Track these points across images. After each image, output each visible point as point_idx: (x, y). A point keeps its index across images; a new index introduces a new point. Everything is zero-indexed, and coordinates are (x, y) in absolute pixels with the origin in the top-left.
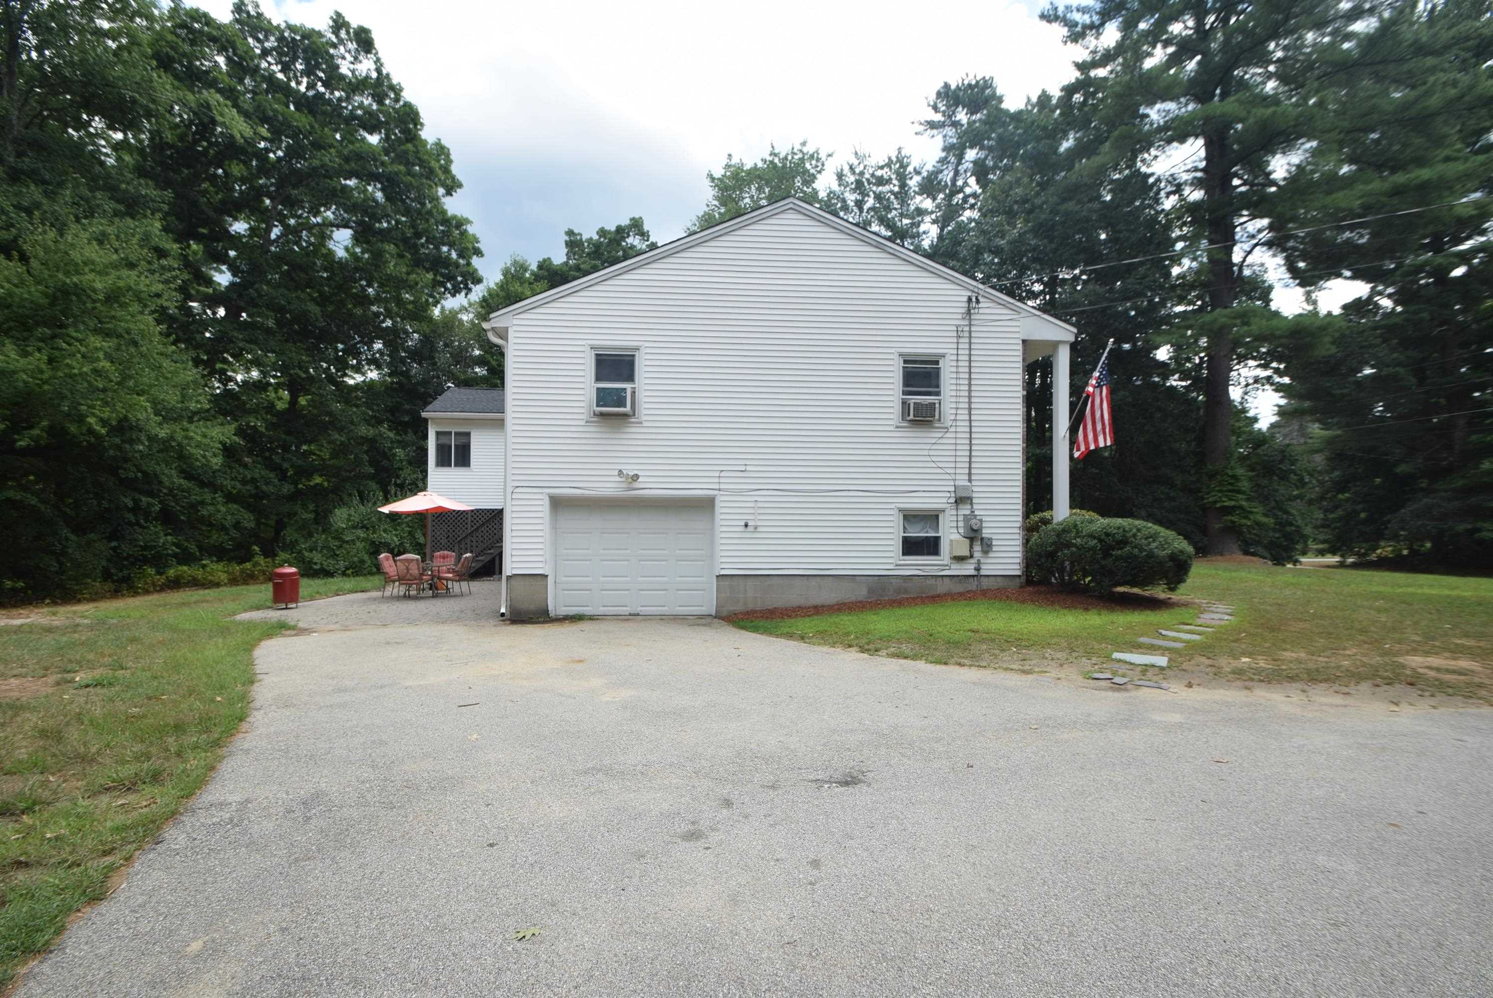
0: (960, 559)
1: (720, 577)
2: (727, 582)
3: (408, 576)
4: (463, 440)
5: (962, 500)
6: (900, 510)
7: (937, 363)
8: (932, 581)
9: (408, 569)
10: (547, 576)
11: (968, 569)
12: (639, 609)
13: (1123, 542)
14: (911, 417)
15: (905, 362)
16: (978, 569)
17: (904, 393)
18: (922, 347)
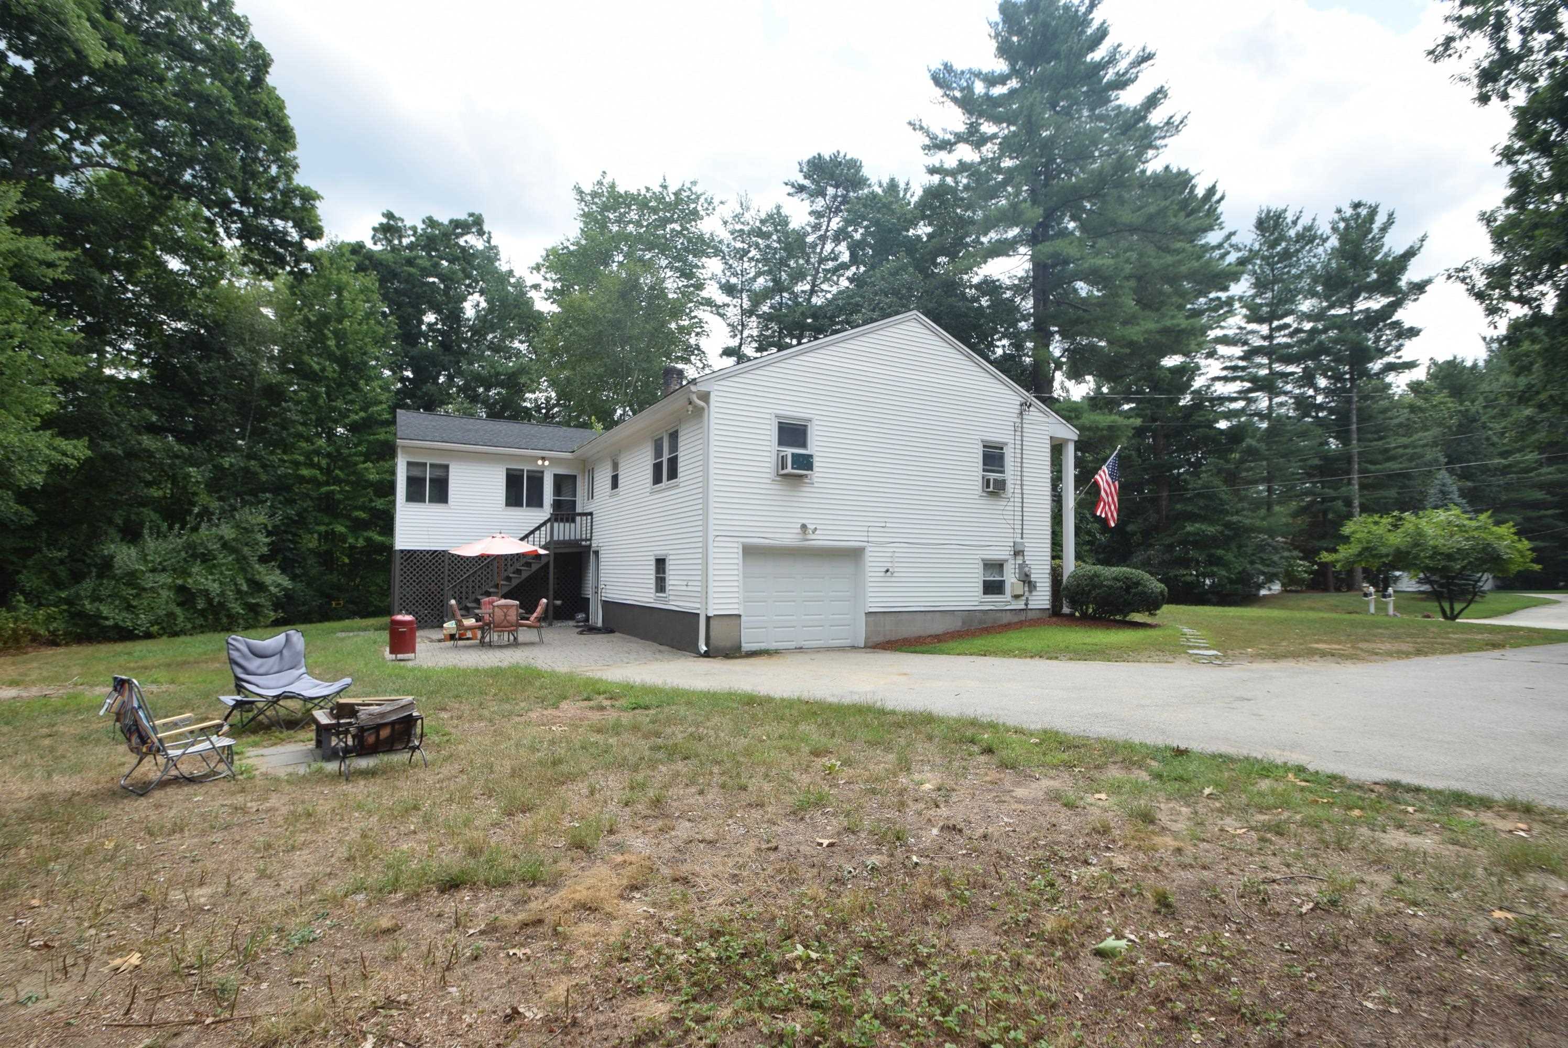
0: (1016, 597)
1: (868, 614)
2: (871, 619)
3: (505, 623)
4: (439, 473)
5: (1018, 553)
6: (983, 560)
7: (1002, 449)
8: (999, 615)
9: (505, 615)
10: (740, 616)
11: (1020, 605)
12: (803, 644)
13: (1137, 584)
14: (991, 489)
15: (984, 446)
16: (1026, 605)
17: (984, 470)
18: (995, 437)
